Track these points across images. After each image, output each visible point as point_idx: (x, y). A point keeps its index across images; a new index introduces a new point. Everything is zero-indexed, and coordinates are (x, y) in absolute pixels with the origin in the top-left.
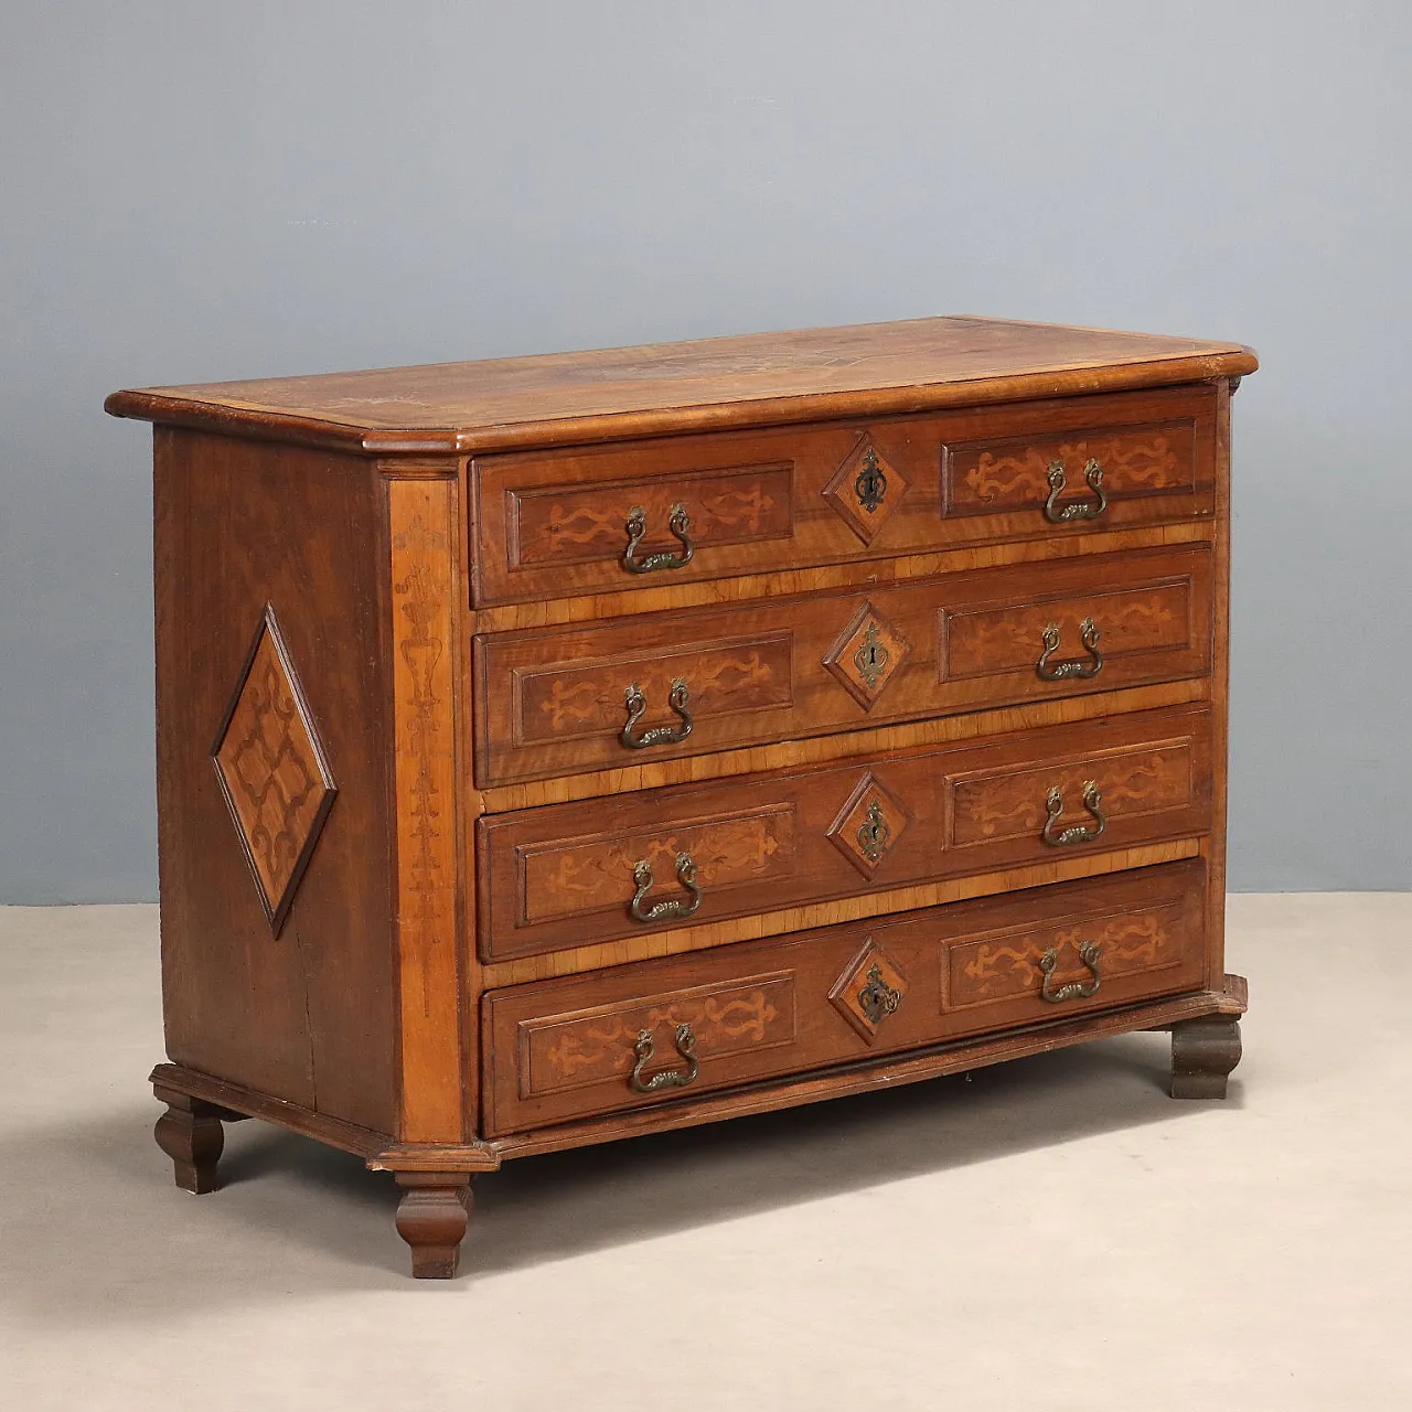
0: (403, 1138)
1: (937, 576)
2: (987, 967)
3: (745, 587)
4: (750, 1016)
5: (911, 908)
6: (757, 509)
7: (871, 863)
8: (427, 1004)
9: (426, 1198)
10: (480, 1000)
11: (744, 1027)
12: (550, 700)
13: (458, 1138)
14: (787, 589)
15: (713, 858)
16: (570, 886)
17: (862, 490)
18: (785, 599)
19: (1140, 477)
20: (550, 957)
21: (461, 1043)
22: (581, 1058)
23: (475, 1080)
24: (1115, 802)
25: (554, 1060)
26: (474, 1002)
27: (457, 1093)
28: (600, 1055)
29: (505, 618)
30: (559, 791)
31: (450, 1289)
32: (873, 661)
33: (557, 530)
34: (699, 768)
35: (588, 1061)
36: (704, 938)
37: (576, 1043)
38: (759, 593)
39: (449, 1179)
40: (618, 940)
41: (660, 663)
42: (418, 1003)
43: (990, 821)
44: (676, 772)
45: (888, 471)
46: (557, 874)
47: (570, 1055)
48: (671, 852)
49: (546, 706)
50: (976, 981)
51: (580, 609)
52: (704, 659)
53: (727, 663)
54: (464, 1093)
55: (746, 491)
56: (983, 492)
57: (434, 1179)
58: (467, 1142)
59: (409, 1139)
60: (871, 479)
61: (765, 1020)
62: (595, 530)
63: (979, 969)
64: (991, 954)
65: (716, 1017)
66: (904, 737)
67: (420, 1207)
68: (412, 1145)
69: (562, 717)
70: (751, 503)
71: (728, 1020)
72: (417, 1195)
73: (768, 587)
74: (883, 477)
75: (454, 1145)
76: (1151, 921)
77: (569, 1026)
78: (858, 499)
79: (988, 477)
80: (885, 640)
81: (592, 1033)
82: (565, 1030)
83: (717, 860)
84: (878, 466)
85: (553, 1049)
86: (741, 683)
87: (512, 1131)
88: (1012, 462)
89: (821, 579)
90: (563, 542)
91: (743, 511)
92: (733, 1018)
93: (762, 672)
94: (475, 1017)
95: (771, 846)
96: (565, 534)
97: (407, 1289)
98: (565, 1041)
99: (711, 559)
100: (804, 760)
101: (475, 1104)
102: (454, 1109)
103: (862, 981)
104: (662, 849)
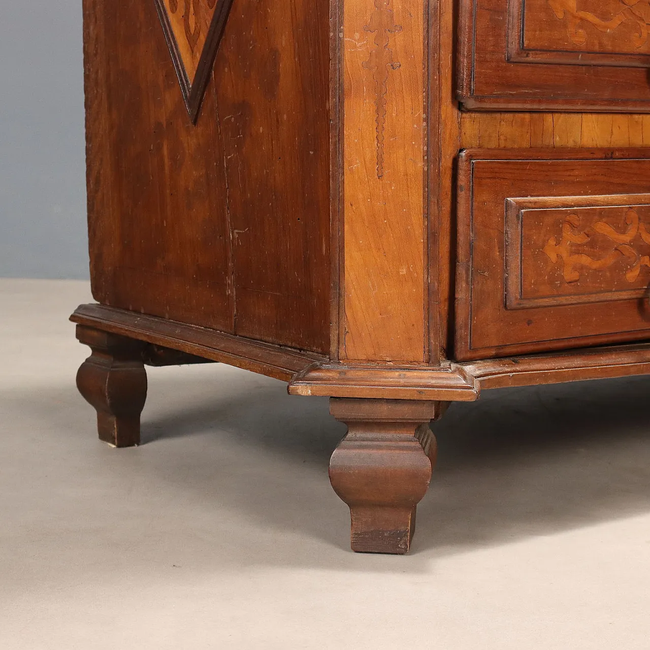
0: (342, 353)
8: (380, 160)
9: (372, 440)
10: (455, 161)
13: (421, 355)
16: (582, 14)
20: (549, 118)
21: (427, 215)
22: (585, 260)
23: (445, 275)
25: (553, 257)
26: (447, 162)
27: (418, 291)
28: (609, 259)
31: (404, 570)
35: (596, 265)
37: (580, 239)
39: (405, 412)
40: (631, 113)
42: (368, 156)
47: (572, 253)
54: (429, 291)
57: (383, 412)
58: (431, 361)
59: (351, 354)
67: (364, 452)
68: (355, 364)
72: (360, 434)
75: (411, 365)
77: (575, 212)
82: (568, 218)
85: (552, 242)
87: (493, 352)
94: (447, 182)
97: (345, 566)
98: (567, 233)
101: (445, 307)
102: (416, 313)
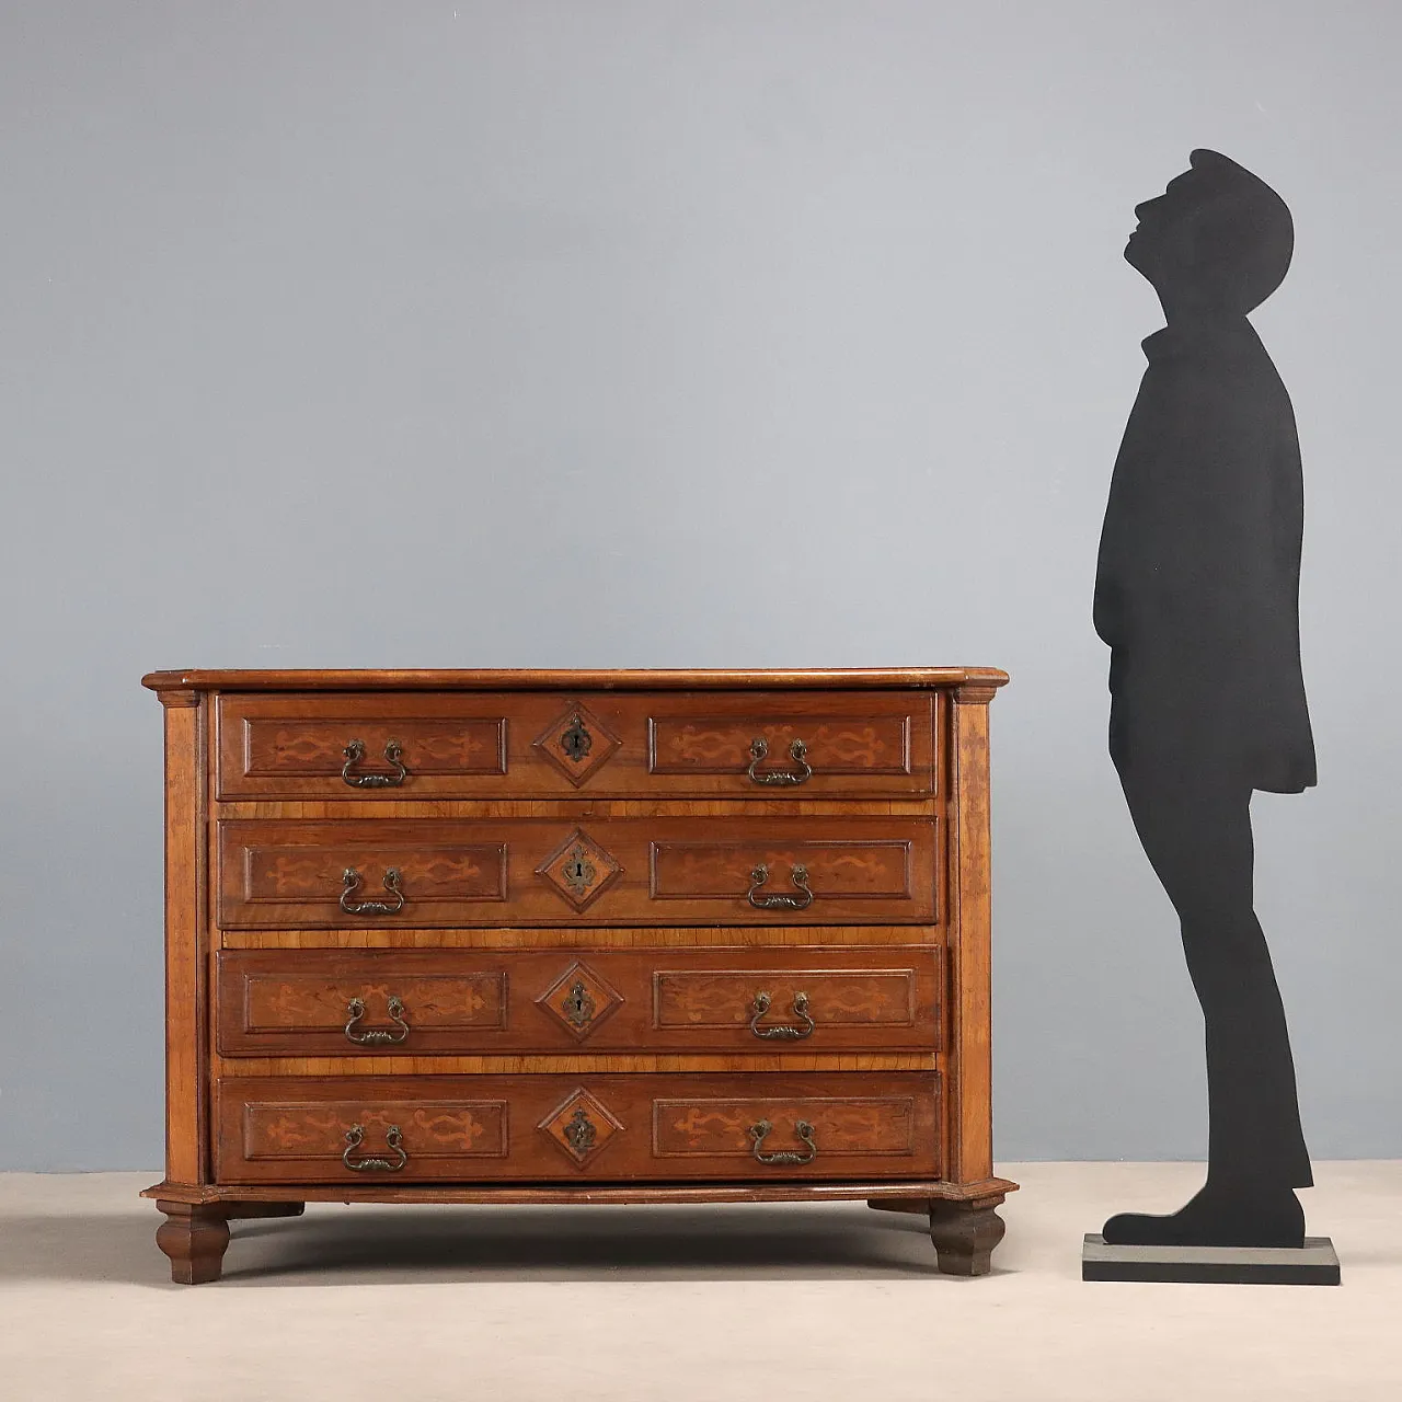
1: (653, 818)
2: (696, 1126)
3: (464, 808)
4: (455, 1129)
5: (630, 1071)
6: (467, 750)
7: (578, 1029)
11: (452, 1137)
12: (275, 871)
13: (196, 1181)
14: (503, 813)
15: (425, 1004)
16: (290, 1008)
17: (567, 744)
18: (500, 820)
19: (846, 757)
22: (297, 1136)
24: (830, 1012)
25: (273, 1135)
27: (195, 1148)
28: (315, 1137)
29: (248, 810)
30: (292, 940)
32: (579, 874)
33: (282, 749)
34: (421, 938)
35: (304, 1140)
36: (427, 1066)
37: (293, 1125)
38: (479, 814)
39: (182, 1208)
41: (375, 854)
42: (177, 1080)
43: (697, 1011)
44: (400, 938)
45: (592, 732)
46: (278, 998)
47: (287, 1132)
48: (384, 996)
49: (271, 875)
50: (685, 1136)
51: (313, 810)
52: (417, 856)
53: (438, 861)
54: (198, 1147)
55: (457, 735)
56: (686, 756)
57: (175, 1207)
58: (200, 1184)
59: (173, 1179)
60: (577, 737)
61: (473, 1134)
62: (317, 753)
63: (689, 1126)
64: (701, 1116)
65: (427, 1125)
66: (621, 937)
69: (284, 884)
70: (462, 745)
71: (437, 1128)
73: (487, 810)
74: (588, 736)
75: (193, 1186)
76: (875, 1114)
77: (289, 1112)
78: (564, 751)
79: (691, 744)
80: (593, 859)
81: (309, 1120)
82: (285, 1114)
83: (427, 1007)
84: (586, 728)
85: (273, 1126)
86: (453, 877)
87: (239, 1183)
88: (718, 736)
89: (537, 809)
90: (287, 758)
91: (455, 751)
92: (441, 1128)
93: (468, 870)
95: (478, 1002)
96: (291, 753)
98: (283, 1121)
99: (428, 784)
100: (522, 944)
102: (194, 1160)
103: (568, 1118)
104: (375, 991)
